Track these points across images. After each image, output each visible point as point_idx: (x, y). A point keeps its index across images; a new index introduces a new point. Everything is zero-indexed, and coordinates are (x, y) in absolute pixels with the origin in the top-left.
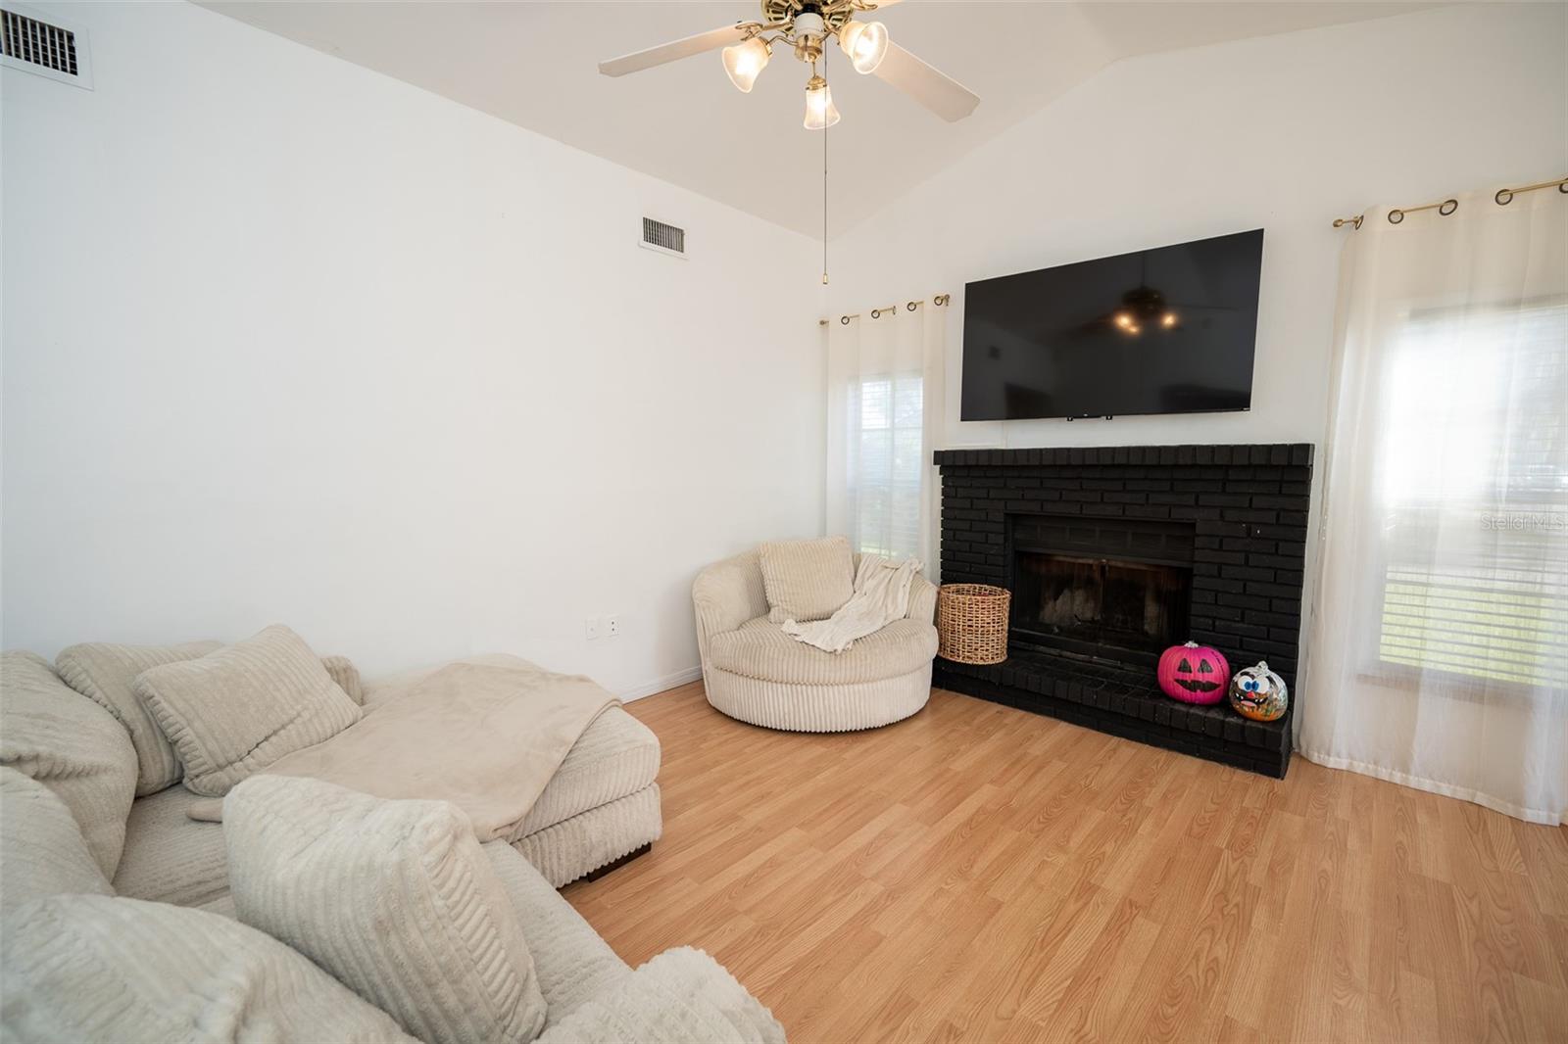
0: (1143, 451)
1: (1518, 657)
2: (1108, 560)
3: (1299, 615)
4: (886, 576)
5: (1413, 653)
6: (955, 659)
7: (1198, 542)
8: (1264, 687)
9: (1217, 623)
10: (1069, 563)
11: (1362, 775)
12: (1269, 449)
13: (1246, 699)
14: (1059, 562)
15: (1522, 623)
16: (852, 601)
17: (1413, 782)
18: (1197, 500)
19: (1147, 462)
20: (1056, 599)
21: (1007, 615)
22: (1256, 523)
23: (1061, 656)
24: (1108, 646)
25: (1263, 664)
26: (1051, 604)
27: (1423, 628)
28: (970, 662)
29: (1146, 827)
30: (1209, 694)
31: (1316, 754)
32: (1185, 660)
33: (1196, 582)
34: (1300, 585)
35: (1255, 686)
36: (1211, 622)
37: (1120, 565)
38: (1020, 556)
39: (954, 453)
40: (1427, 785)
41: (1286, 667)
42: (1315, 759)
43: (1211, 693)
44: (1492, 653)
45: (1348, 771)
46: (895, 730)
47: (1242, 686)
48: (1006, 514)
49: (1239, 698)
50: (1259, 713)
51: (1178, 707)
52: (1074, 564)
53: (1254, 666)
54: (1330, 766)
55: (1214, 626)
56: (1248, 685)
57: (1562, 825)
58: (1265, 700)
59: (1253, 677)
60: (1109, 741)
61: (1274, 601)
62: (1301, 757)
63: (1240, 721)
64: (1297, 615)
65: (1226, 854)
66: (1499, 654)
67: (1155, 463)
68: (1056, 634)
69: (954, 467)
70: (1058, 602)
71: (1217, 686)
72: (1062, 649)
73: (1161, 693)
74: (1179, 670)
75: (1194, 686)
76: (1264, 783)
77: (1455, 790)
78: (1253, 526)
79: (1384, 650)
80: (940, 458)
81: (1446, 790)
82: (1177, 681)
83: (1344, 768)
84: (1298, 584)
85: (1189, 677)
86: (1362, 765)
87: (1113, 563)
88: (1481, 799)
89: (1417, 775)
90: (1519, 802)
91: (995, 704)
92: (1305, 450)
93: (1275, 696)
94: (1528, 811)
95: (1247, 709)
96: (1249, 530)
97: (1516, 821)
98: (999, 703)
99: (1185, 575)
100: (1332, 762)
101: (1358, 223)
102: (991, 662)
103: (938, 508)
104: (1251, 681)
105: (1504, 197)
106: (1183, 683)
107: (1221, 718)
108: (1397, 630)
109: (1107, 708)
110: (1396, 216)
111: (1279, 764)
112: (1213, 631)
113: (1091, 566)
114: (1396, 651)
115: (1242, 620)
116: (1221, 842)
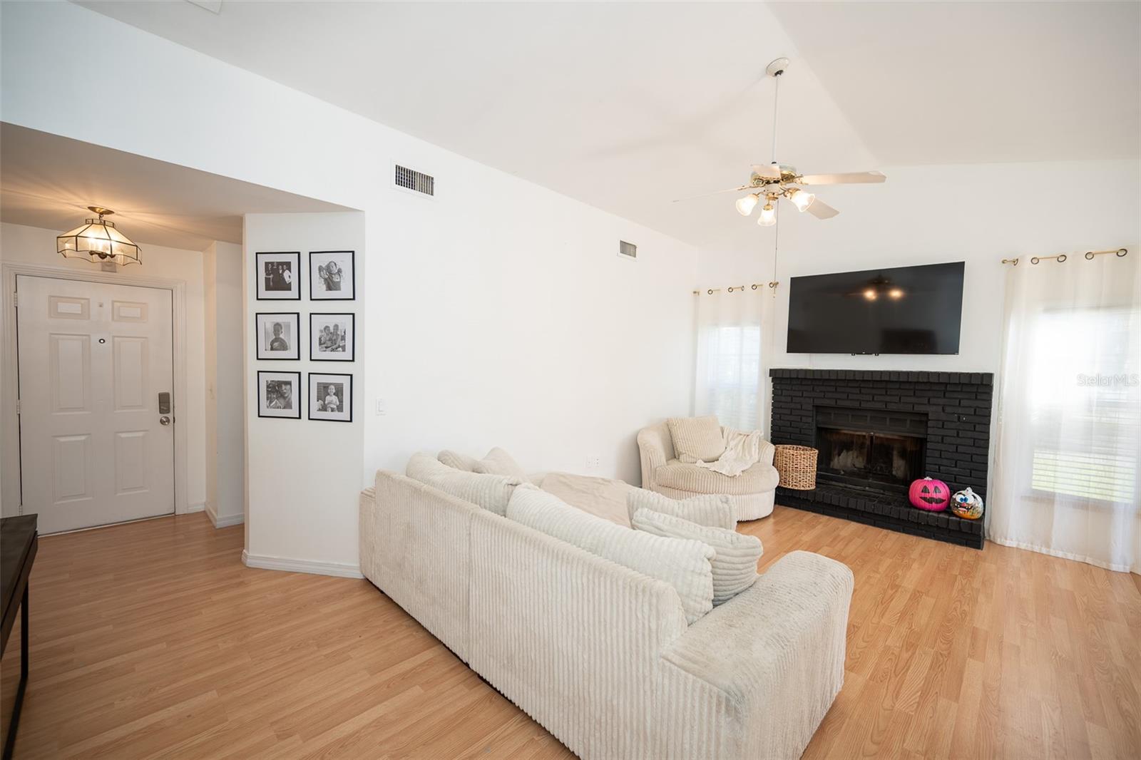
0: (899, 373)
1: (1105, 486)
2: (875, 433)
3: (987, 463)
4: (741, 440)
5: (1051, 485)
6: (787, 486)
7: (930, 424)
8: (971, 501)
9: (941, 468)
10: (851, 435)
11: (1025, 550)
12: (970, 375)
13: (961, 507)
14: (845, 434)
15: (1107, 468)
16: (726, 453)
17: (1053, 553)
18: (929, 401)
19: (901, 380)
20: (839, 455)
21: (816, 462)
22: (962, 414)
23: (846, 487)
24: (875, 482)
25: (969, 489)
26: (836, 460)
27: (1055, 471)
28: (796, 488)
29: (915, 566)
30: (939, 505)
31: (999, 539)
32: (925, 487)
33: (929, 445)
34: (987, 448)
35: (966, 500)
36: (937, 467)
37: (882, 435)
38: (820, 430)
39: (783, 371)
40: (1060, 554)
41: (981, 491)
42: (999, 542)
43: (941, 504)
44: (1092, 484)
45: (1017, 548)
46: (760, 523)
47: (958, 500)
48: (813, 406)
49: (957, 507)
50: (968, 515)
51: (921, 512)
52: (853, 435)
53: (964, 490)
54: (1006, 545)
55: (939, 469)
56: (962, 499)
57: (1131, 572)
58: (972, 507)
59: (964, 495)
60: (881, 532)
61: (974, 456)
62: (990, 541)
63: (958, 519)
64: (986, 464)
65: (959, 577)
66: (1095, 485)
67: (906, 380)
68: (843, 475)
69: (780, 378)
70: (840, 457)
71: (943, 501)
72: (846, 483)
73: (912, 505)
74: (922, 491)
75: (930, 501)
76: (972, 551)
77: (1075, 556)
78: (961, 416)
79: (1034, 483)
80: (774, 373)
81: (1070, 556)
82: (921, 498)
83: (1015, 546)
84: (986, 447)
85: (927, 496)
86: (1025, 545)
87: (877, 435)
88: (1089, 560)
89: (1054, 549)
90: (1109, 561)
91: (810, 513)
92: (990, 376)
93: (977, 505)
94: (1113, 565)
95: (961, 512)
96: (959, 417)
97: (1108, 571)
98: (813, 512)
99: (922, 442)
100: (1008, 543)
101: (1015, 262)
102: (808, 489)
103: (770, 401)
104: (964, 497)
105: (1090, 256)
106: (925, 499)
107: (947, 517)
108: (1041, 472)
109: (880, 513)
110: (1035, 260)
111: (980, 542)
112: (939, 472)
113: (864, 436)
114: (1042, 483)
115: (956, 467)
116: (956, 572)
